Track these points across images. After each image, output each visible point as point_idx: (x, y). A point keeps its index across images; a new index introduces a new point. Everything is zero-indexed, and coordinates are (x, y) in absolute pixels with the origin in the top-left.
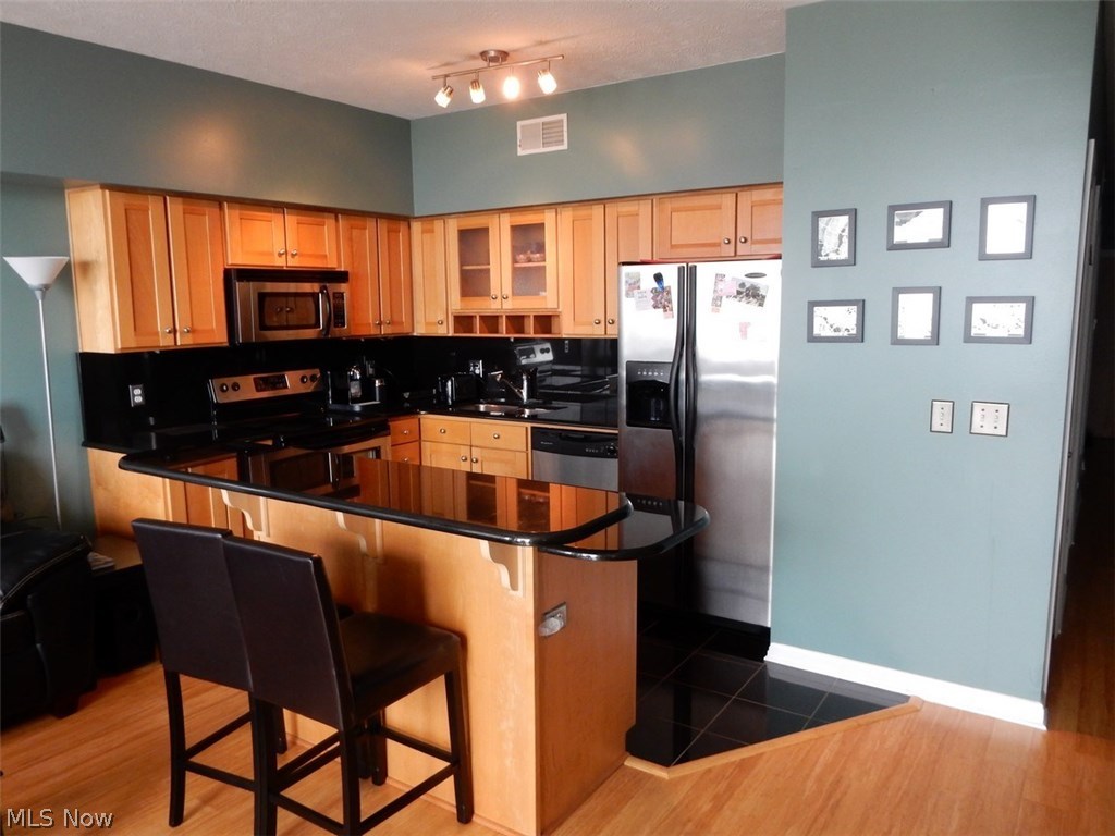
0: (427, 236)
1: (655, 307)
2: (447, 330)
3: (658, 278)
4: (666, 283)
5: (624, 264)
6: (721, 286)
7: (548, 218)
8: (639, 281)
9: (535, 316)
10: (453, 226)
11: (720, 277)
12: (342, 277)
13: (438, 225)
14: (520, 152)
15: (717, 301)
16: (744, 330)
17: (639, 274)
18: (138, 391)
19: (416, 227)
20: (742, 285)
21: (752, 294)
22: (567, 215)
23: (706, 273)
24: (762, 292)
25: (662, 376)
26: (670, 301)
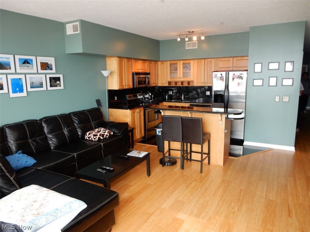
0: (162, 65)
1: (221, 80)
2: (167, 85)
3: (221, 75)
4: (223, 76)
5: (214, 72)
6: (234, 76)
7: (192, 62)
8: (217, 75)
9: (188, 82)
10: (169, 63)
11: (234, 74)
12: (149, 74)
13: (165, 63)
14: (186, 48)
15: (233, 79)
16: (239, 84)
17: (217, 74)
18: (116, 97)
19: (159, 63)
20: (239, 76)
21: (241, 78)
22: (196, 61)
23: (231, 74)
24: (242, 77)
25: (222, 93)
26: (223, 79)
